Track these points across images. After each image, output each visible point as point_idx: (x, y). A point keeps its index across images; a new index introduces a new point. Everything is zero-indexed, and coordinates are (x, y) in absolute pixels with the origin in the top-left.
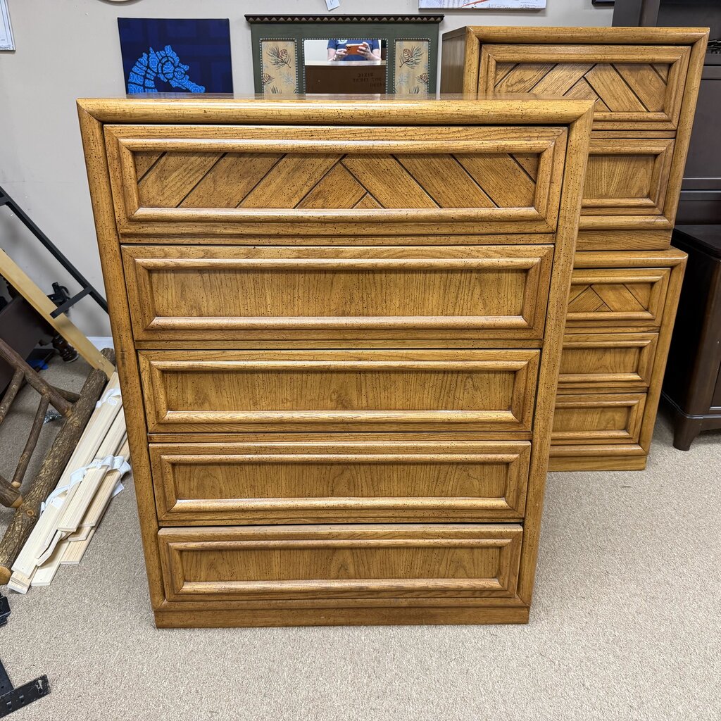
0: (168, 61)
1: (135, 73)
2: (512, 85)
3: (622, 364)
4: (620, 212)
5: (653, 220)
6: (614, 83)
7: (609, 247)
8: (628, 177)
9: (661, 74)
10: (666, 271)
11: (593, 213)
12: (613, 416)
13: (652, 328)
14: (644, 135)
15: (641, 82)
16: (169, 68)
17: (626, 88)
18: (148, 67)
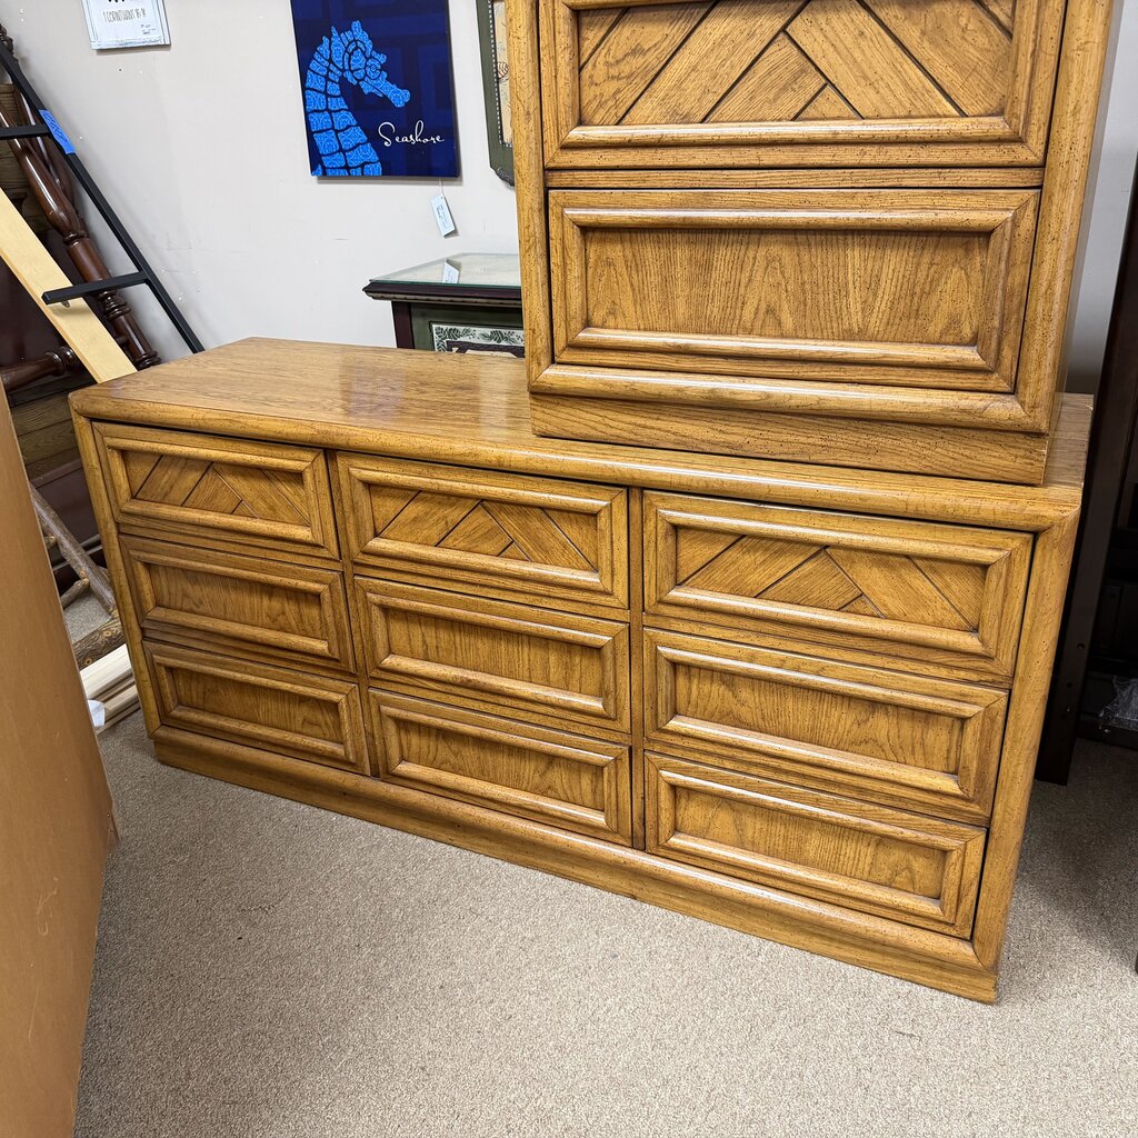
0: (357, 48)
1: (314, 72)
2: (618, 62)
3: (918, 746)
4: (893, 378)
5: (980, 404)
6: (864, 44)
7: (875, 461)
8: (918, 290)
9: (995, 10)
10: (1016, 543)
11: (824, 375)
12: (908, 861)
13: (990, 678)
14: (951, 177)
15: (936, 36)
16: (358, 61)
17: (898, 52)
18: (330, 61)
